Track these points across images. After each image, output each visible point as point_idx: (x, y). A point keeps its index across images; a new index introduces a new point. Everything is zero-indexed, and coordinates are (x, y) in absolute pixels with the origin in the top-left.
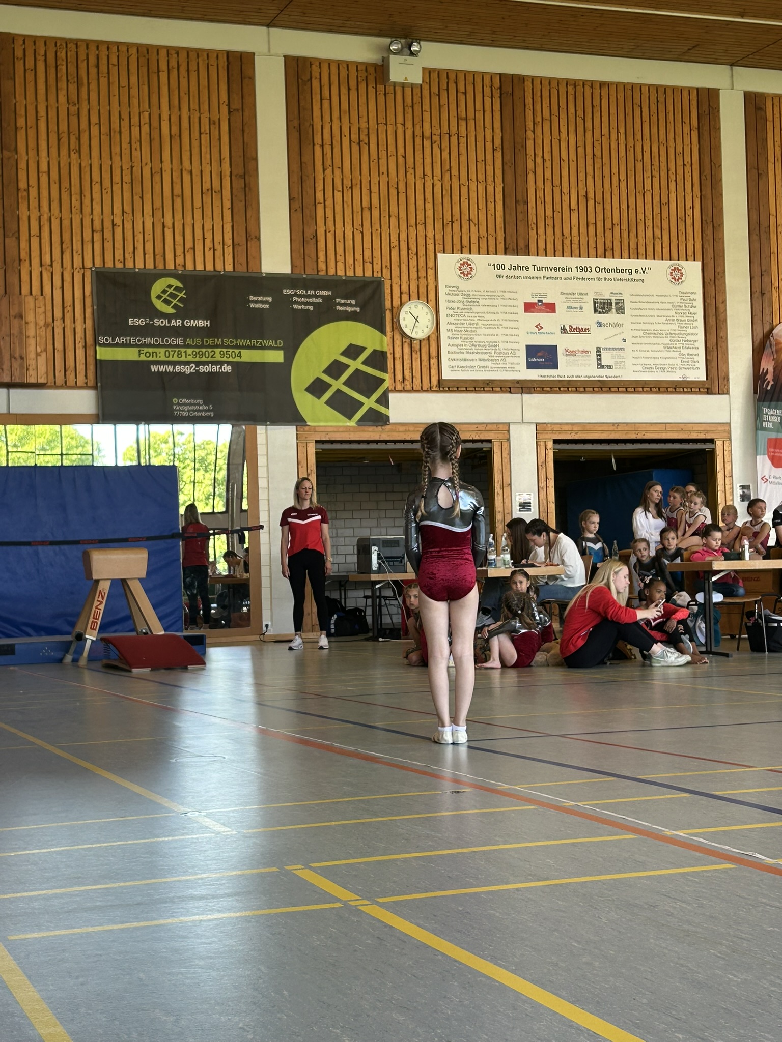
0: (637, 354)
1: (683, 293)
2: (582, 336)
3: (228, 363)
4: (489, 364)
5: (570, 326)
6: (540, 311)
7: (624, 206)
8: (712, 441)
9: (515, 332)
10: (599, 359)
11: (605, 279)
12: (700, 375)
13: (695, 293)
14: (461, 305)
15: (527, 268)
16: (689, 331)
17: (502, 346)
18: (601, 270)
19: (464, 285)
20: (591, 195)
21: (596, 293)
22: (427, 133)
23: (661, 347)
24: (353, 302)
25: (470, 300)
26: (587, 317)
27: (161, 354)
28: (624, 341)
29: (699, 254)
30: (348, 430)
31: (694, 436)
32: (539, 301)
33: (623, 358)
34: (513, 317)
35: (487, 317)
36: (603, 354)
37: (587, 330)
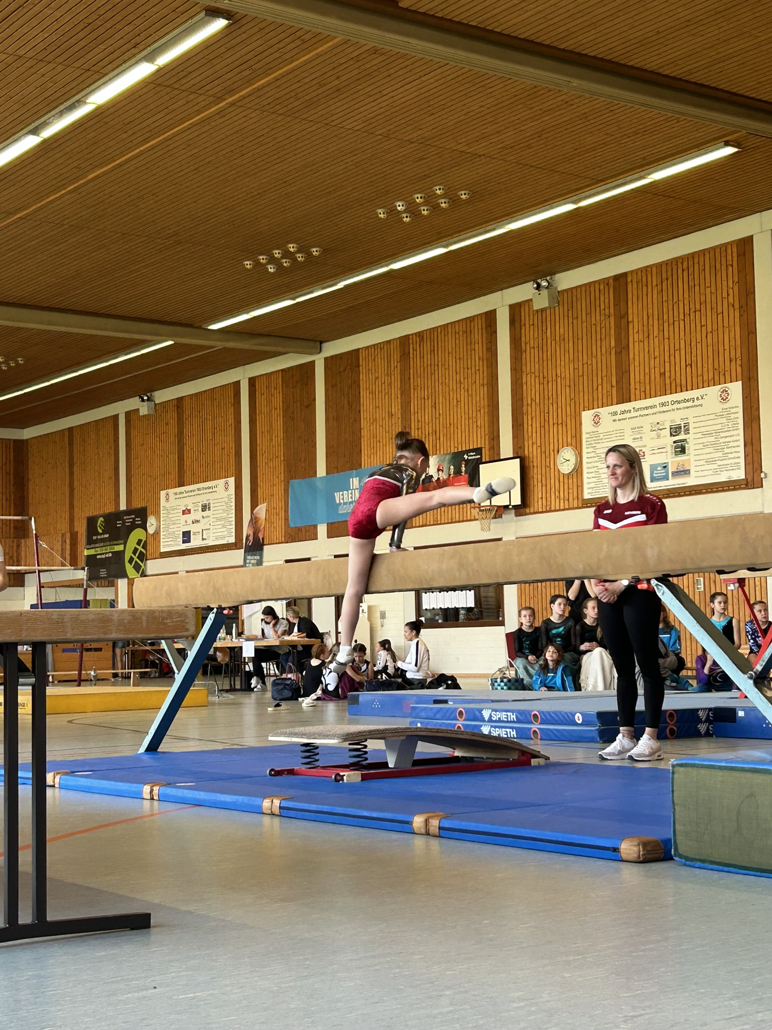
0: (214, 531)
2: (198, 524)
3: (111, 552)
4: (172, 543)
5: (195, 520)
6: (187, 514)
9: (179, 525)
10: (202, 536)
12: (232, 540)
14: (166, 515)
16: (230, 516)
19: (168, 505)
24: (140, 519)
25: (168, 513)
26: (197, 514)
27: (99, 551)
28: (210, 524)
32: (186, 509)
34: (179, 518)
35: (173, 519)
36: (204, 533)
37: (199, 521)
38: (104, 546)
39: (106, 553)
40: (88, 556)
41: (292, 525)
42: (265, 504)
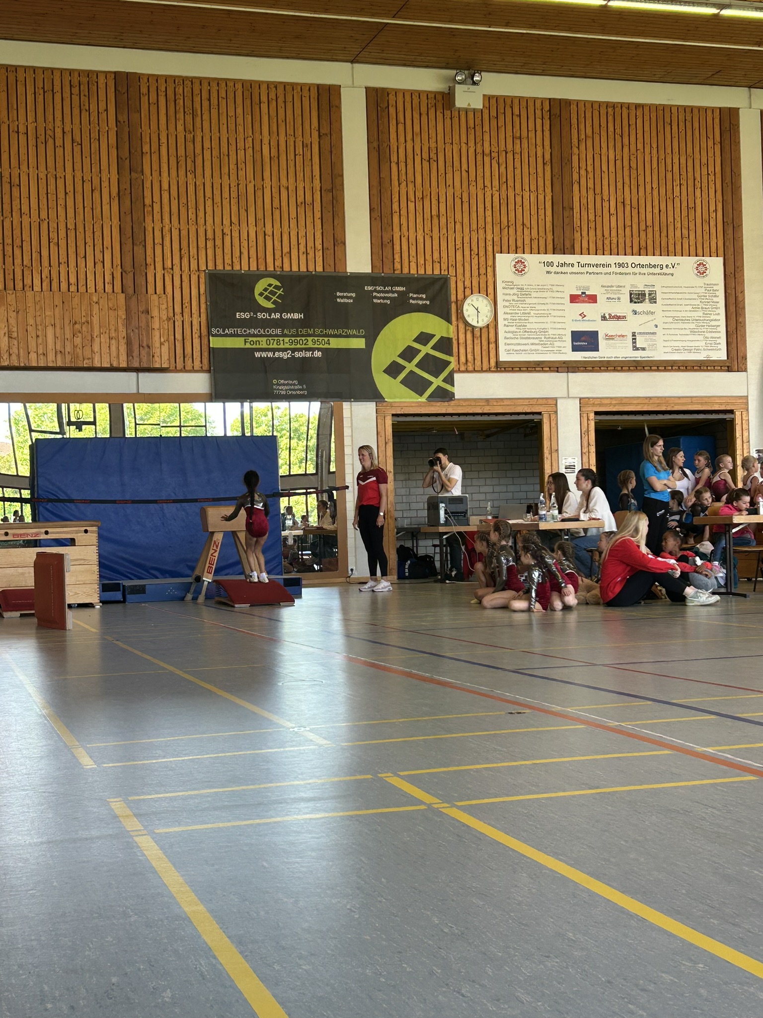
1: (708, 285)
2: (620, 323)
3: (319, 350)
4: (539, 347)
5: (609, 314)
6: (584, 302)
7: (656, 211)
8: (731, 412)
9: (562, 320)
10: (634, 342)
11: (640, 273)
12: (721, 354)
13: (717, 285)
14: (515, 298)
15: (573, 265)
16: (713, 317)
17: (551, 332)
18: (636, 266)
19: (520, 280)
20: (628, 202)
21: (632, 285)
22: (487, 151)
23: (688, 332)
24: (424, 296)
25: (524, 293)
26: (624, 307)
27: (263, 343)
28: (656, 326)
29: (721, 251)
30: (420, 405)
31: (716, 408)
32: (583, 293)
33: (655, 340)
34: (560, 307)
35: (538, 307)
36: (638, 338)
37: (624, 317)
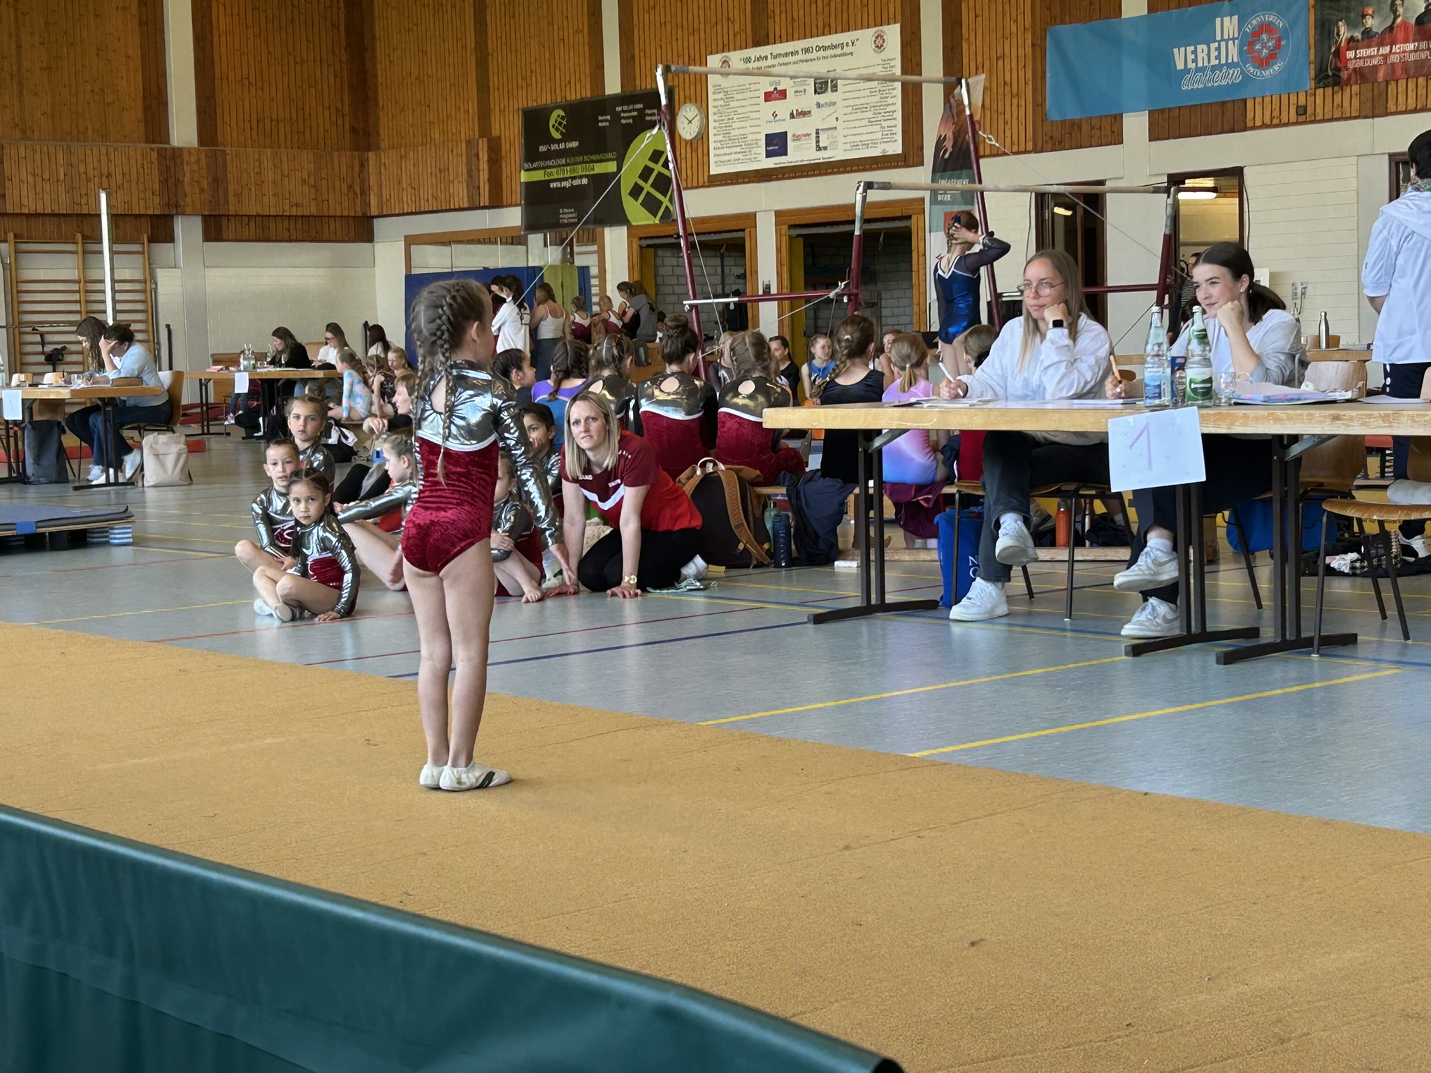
0: (849, 132)
1: (885, 61)
2: (806, 119)
3: (586, 176)
4: (739, 156)
5: (797, 110)
6: (776, 99)
8: (908, 218)
9: (756, 122)
10: (818, 142)
11: (824, 58)
12: (896, 148)
14: (721, 102)
15: (766, 57)
16: (890, 101)
17: (750, 137)
19: (725, 83)
23: (865, 122)
25: (729, 96)
26: (809, 100)
27: (555, 173)
28: (837, 119)
29: (899, 17)
30: (654, 225)
32: (775, 89)
33: (835, 137)
34: (756, 108)
35: (740, 110)
36: (822, 136)
37: (809, 112)
38: (567, 165)
39: (573, 178)
40: (529, 185)
41: (1054, 116)
42: (983, 77)
